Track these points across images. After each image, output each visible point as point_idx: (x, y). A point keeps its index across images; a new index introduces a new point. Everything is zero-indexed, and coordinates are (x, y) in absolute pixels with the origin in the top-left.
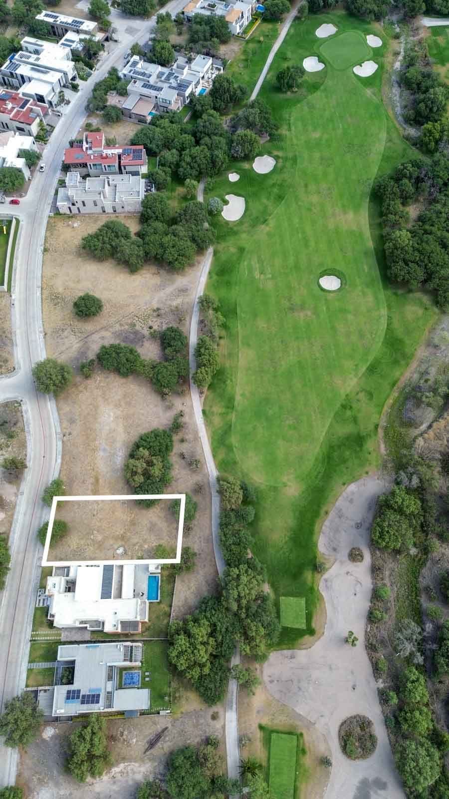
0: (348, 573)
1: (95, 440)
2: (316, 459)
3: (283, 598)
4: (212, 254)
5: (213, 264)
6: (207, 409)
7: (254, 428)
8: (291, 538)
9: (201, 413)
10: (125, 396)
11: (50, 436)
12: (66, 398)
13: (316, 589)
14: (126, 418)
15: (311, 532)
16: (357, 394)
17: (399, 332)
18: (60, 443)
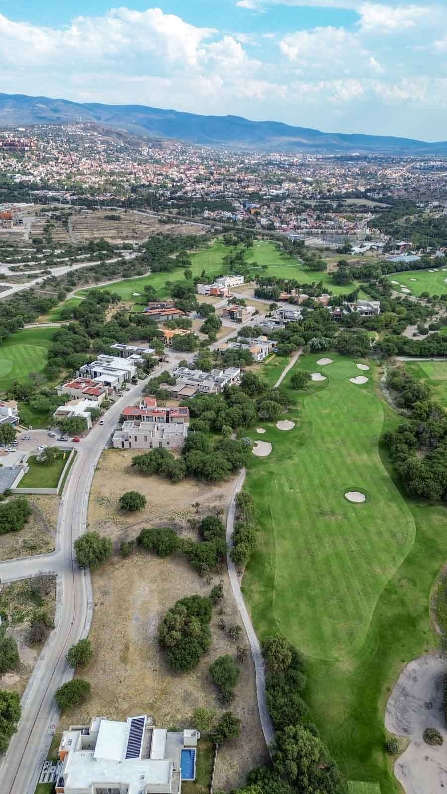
1: (127, 610)
2: (368, 637)
3: (352, 782)
4: (245, 475)
5: (246, 481)
6: (246, 587)
7: (297, 605)
8: (351, 716)
9: (240, 592)
10: (161, 573)
11: (82, 605)
12: (101, 575)
13: (391, 773)
14: (162, 591)
15: (375, 709)
16: (400, 580)
17: (430, 534)
18: (91, 613)
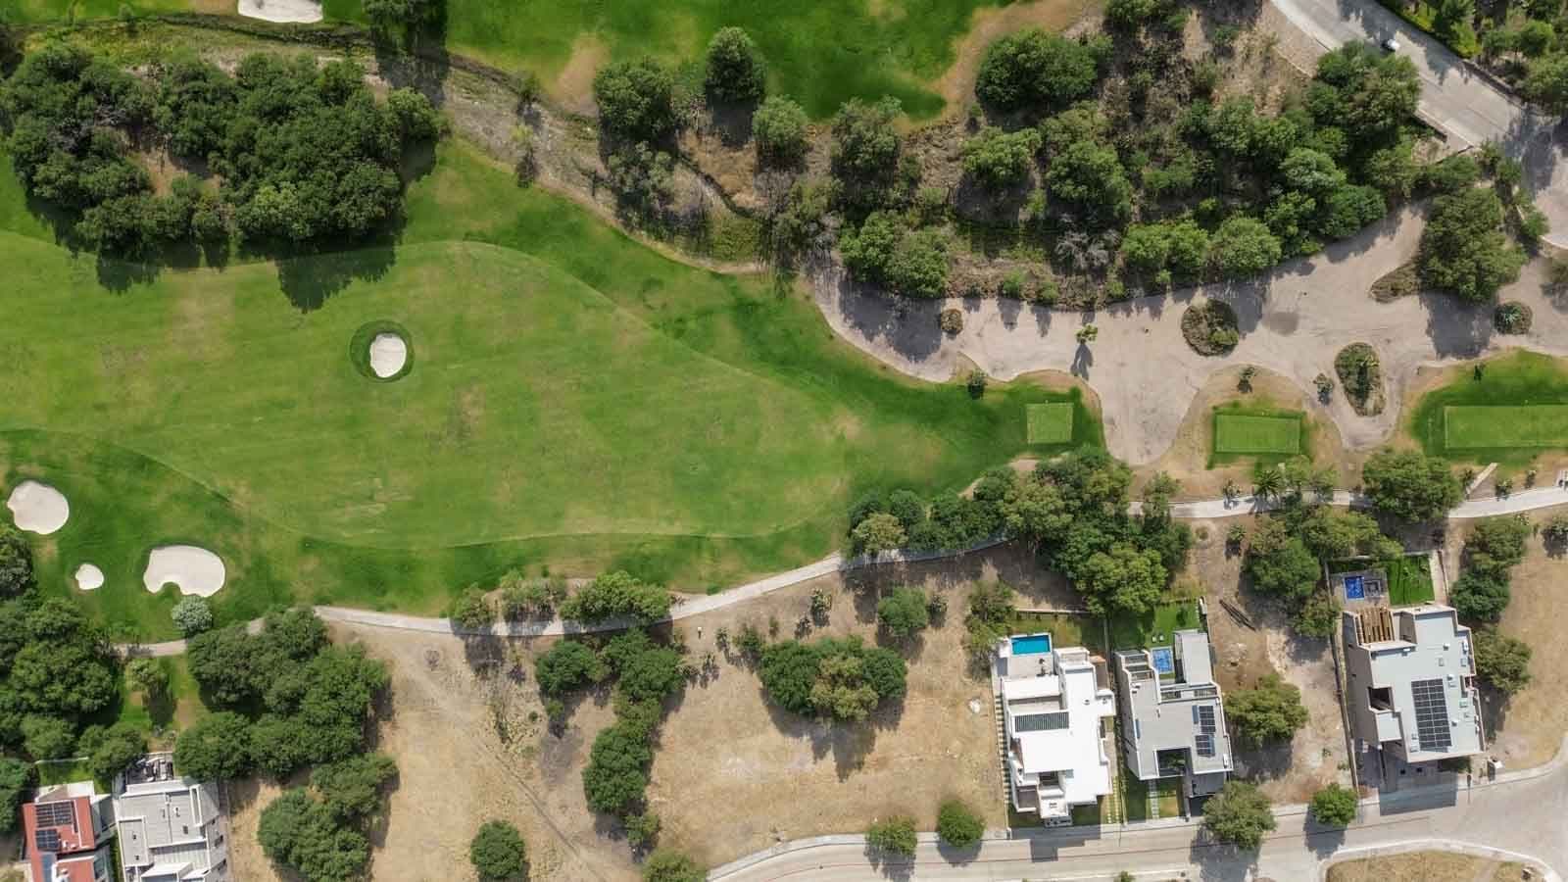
0: (979, 335)
1: (782, 783)
2: (787, 384)
3: (1029, 437)
4: (326, 608)
6: (706, 585)
7: (736, 495)
8: (934, 427)
9: (717, 596)
11: (777, 865)
12: (703, 851)
13: (1009, 387)
14: (735, 734)
15: (920, 394)
16: (650, 307)
17: (503, 219)
